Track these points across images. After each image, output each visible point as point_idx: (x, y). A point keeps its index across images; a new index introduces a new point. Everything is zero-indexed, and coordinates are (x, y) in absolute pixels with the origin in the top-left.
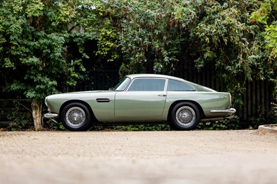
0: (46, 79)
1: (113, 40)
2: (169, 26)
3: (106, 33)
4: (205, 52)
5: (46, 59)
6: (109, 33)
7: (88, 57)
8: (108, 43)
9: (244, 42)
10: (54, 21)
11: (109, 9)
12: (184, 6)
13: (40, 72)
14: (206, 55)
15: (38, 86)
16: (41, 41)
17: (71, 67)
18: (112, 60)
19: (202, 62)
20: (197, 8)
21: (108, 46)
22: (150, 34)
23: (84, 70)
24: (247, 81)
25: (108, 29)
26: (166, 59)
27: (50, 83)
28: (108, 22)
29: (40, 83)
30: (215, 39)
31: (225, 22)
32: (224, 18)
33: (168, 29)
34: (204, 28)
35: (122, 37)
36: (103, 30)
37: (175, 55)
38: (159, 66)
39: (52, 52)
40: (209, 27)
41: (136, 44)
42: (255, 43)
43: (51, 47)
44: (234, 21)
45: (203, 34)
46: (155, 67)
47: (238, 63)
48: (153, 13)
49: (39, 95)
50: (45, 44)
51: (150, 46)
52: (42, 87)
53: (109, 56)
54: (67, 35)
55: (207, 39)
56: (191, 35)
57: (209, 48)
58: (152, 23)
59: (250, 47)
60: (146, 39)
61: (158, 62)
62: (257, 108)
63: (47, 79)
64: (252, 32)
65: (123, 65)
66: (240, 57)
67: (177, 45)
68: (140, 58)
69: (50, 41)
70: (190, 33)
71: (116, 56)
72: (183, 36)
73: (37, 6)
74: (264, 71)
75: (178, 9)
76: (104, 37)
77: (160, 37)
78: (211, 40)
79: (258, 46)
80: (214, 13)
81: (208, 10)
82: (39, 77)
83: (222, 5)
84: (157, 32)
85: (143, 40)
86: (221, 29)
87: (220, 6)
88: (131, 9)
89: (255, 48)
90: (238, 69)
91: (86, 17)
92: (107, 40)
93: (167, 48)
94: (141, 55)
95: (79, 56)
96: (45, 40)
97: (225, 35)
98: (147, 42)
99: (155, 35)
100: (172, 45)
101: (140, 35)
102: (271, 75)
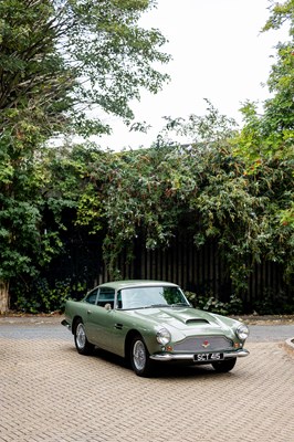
0: (16, 255)
1: (96, 209)
2: (163, 195)
3: (88, 200)
4: (207, 228)
5: (16, 230)
6: (91, 200)
7: (65, 229)
8: (90, 212)
9: (252, 217)
10: (27, 185)
11: (93, 174)
12: (183, 173)
13: (8, 245)
14: (208, 232)
15: (6, 263)
16: (11, 210)
17: (45, 239)
18: (94, 233)
19: (203, 239)
20: (197, 174)
21: (90, 216)
22: (142, 205)
23: (60, 244)
24: (256, 263)
25: (90, 194)
26: (161, 236)
27: (21, 259)
28: (90, 187)
29: (9, 258)
30: (220, 214)
31: (232, 195)
32: (230, 189)
33: (162, 198)
34: (206, 201)
36: (85, 195)
37: (171, 229)
38: (152, 243)
39: (24, 223)
40: (213, 198)
41: (126, 216)
42: (264, 218)
43: (23, 217)
44: (242, 193)
45: (206, 207)
46: (148, 244)
47: (245, 242)
48: (146, 181)
49: (7, 273)
50: (16, 213)
51: (142, 220)
52: (11, 263)
53: (90, 227)
54: (41, 202)
55: (211, 214)
56: (191, 207)
57: (210, 223)
58: (144, 191)
59: (259, 222)
60: (138, 211)
61: (151, 237)
62: (262, 290)
63: (18, 254)
64: (262, 205)
65: (107, 239)
66: (248, 235)
67: (173, 218)
68: (130, 233)
69: (21, 210)
70: (189, 205)
71: (99, 228)
72: (180, 207)
73: (7, 170)
75: (175, 178)
76: (85, 204)
77: (153, 208)
78: (215, 216)
79: (268, 221)
80: (219, 183)
81: (212, 179)
82: (8, 252)
83: (228, 173)
84: (150, 202)
85: (135, 213)
86: (228, 203)
87: (225, 175)
88: (119, 175)
89: (264, 224)
90: (245, 249)
91: (63, 179)
92: (89, 208)
93: (161, 221)
94: (132, 230)
95: (54, 227)
96: (16, 210)
97: (233, 210)
98: (138, 215)
99: (148, 205)
100: (167, 218)
101: (130, 207)
102: (282, 256)
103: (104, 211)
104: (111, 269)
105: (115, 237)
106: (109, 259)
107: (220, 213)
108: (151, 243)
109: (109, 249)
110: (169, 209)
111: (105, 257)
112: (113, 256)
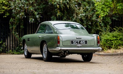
1: (6, 6)
3: (3, 2)
4: (57, 13)
6: (4, 2)
8: (4, 7)
9: (76, 7)
18: (6, 16)
19: (55, 18)
21: (4, 9)
35: (12, 4)
37: (40, 14)
41: (20, 8)
45: (56, 3)
47: (73, 18)
51: (28, 9)
53: (4, 14)
55: (58, 6)
56: (49, 3)
57: (59, 11)
59: (79, 9)
60: (26, 6)
61: (31, 17)
64: (80, 2)
65: (11, 19)
66: (75, 15)
67: (41, 9)
68: (22, 15)
70: (48, 2)
71: (8, 14)
72: (44, 4)
74: (86, 23)
77: (32, 4)
78: (60, 7)
79: (83, 9)
85: (24, 7)
92: (3, 5)
93: (36, 10)
94: (23, 14)
97: (68, 3)
98: (26, 7)
99: (30, 3)
100: (38, 9)
101: (22, 4)
102: (89, 25)
103: (10, 6)
104: (13, 32)
105: (15, 18)
106: (13, 28)
107: (62, 5)
108: (31, 20)
109: (12, 24)
110: (39, 5)
111: (11, 28)
112: (14, 27)
